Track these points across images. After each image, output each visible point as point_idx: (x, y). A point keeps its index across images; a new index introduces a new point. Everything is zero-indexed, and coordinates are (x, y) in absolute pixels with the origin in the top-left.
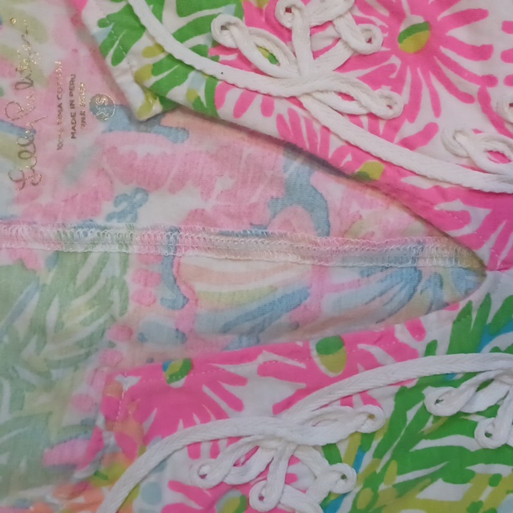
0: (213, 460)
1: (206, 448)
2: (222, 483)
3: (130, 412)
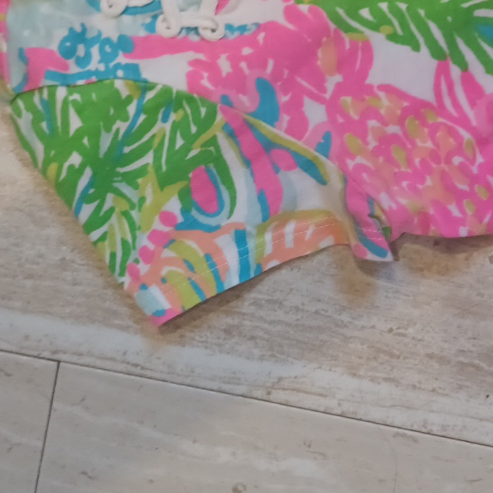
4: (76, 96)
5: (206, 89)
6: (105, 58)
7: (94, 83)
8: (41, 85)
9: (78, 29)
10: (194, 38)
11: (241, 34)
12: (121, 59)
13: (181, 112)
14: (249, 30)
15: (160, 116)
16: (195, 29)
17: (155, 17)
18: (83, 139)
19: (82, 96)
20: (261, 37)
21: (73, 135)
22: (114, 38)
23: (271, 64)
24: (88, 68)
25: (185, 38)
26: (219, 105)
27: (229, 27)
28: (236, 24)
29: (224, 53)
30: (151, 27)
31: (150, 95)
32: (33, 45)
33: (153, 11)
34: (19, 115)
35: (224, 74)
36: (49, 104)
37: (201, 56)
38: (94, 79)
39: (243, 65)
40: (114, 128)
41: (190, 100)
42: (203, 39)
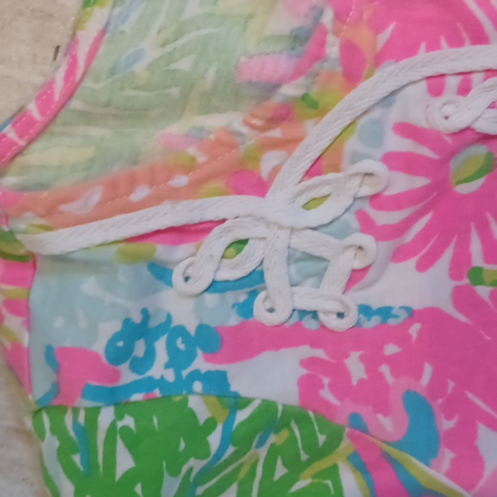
0: (461, 98)
1: (453, 83)
2: (468, 129)
3: (365, 16)
4: (129, 421)
5: (327, 404)
6: (177, 360)
7: (156, 399)
8: (76, 404)
9: (137, 318)
10: (310, 324)
11: (383, 322)
12: (200, 364)
13: (285, 434)
14: (396, 316)
15: (255, 443)
16: (314, 314)
17: (253, 294)
18: (134, 485)
19: (136, 421)
20: (415, 330)
21: (121, 479)
22: (191, 327)
23: (428, 371)
24: (149, 374)
25: (298, 325)
26: (347, 430)
27: (365, 310)
28: (375, 305)
29: (356, 349)
30: (246, 309)
31: (242, 416)
32: (68, 344)
33: (250, 285)
34: (42, 436)
35: (355, 382)
36: (87, 432)
37: (320, 353)
38: (157, 393)
39: (385, 369)
40: (185, 469)
41: (302, 420)
42: (323, 326)
